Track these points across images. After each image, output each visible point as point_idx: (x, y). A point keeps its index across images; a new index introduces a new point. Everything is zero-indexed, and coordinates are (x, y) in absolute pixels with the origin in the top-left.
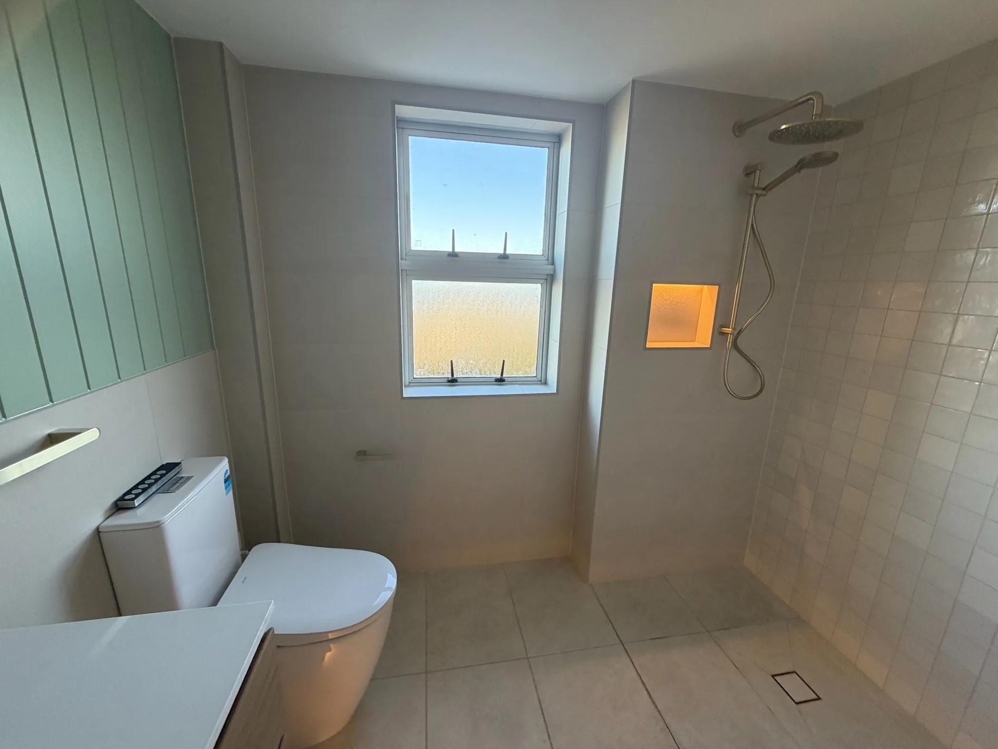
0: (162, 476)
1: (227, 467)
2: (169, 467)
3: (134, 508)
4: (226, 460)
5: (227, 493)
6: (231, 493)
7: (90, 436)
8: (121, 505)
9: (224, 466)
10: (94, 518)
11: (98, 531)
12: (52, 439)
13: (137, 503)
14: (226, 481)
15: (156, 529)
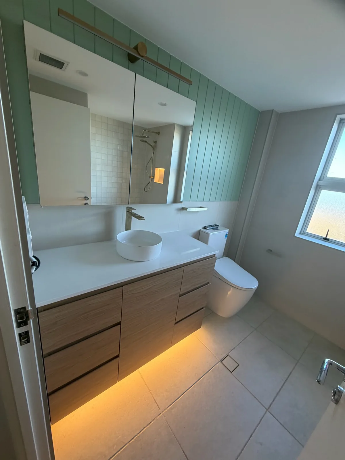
0: (214, 226)
1: (228, 232)
2: (216, 225)
3: (207, 229)
4: (228, 230)
5: (225, 238)
6: (226, 239)
7: (206, 209)
8: (205, 228)
9: (227, 231)
10: (200, 228)
11: (200, 230)
12: (201, 207)
13: (208, 228)
14: (226, 235)
15: (209, 234)
